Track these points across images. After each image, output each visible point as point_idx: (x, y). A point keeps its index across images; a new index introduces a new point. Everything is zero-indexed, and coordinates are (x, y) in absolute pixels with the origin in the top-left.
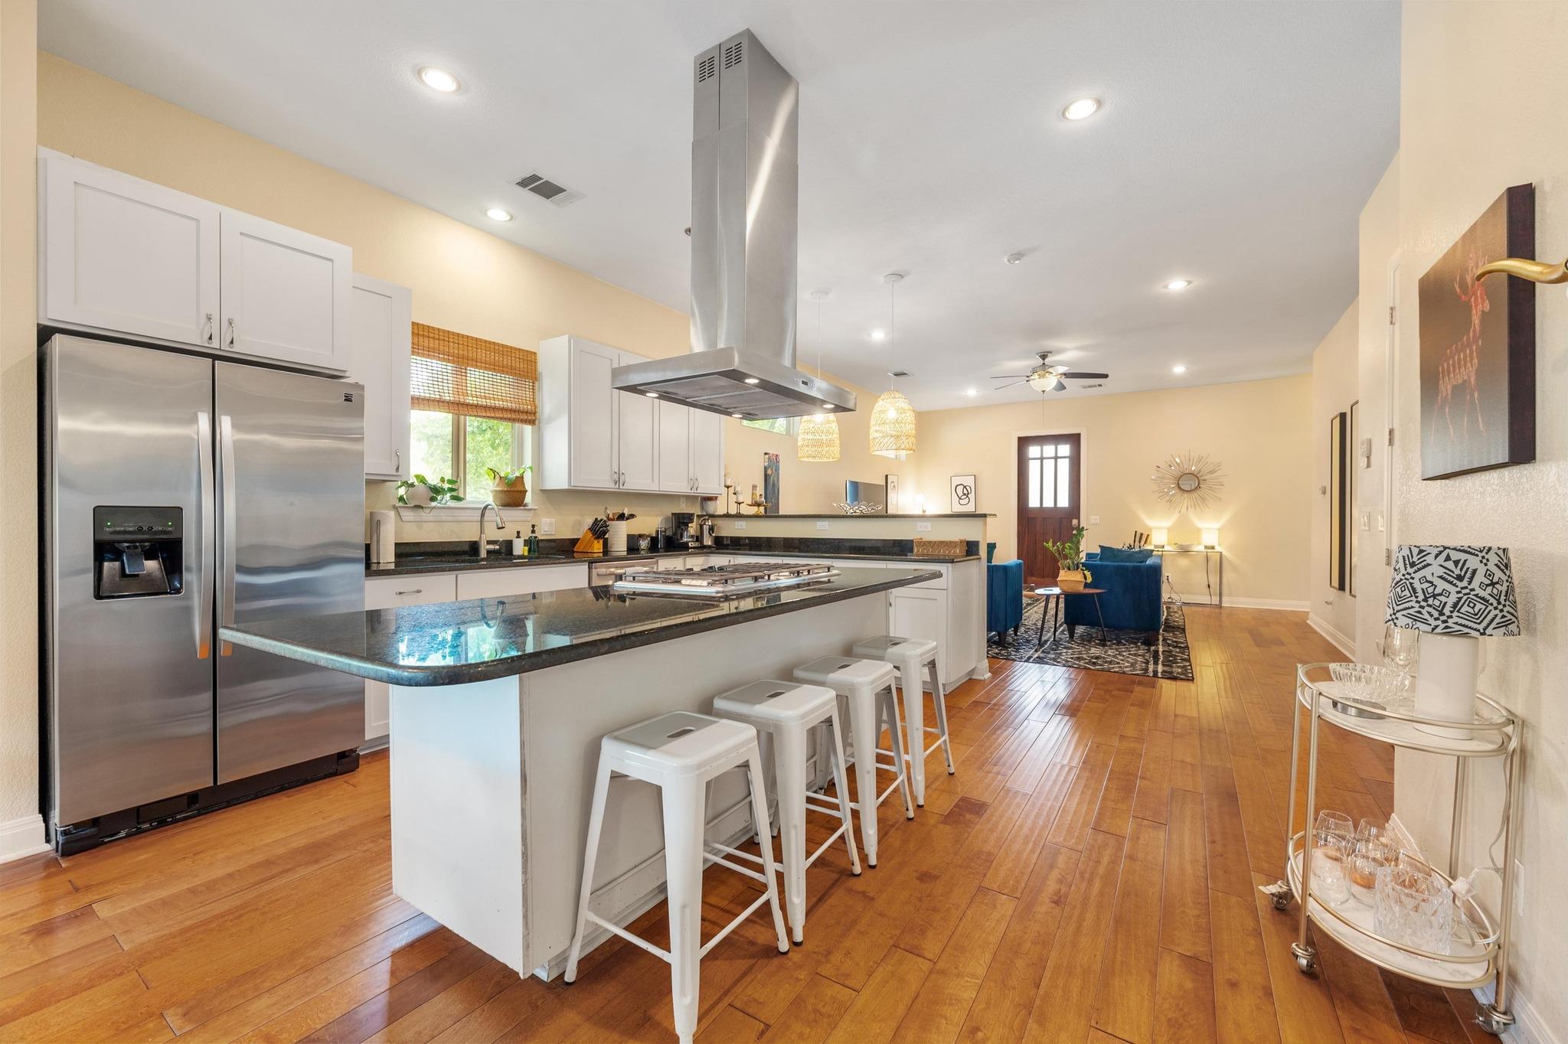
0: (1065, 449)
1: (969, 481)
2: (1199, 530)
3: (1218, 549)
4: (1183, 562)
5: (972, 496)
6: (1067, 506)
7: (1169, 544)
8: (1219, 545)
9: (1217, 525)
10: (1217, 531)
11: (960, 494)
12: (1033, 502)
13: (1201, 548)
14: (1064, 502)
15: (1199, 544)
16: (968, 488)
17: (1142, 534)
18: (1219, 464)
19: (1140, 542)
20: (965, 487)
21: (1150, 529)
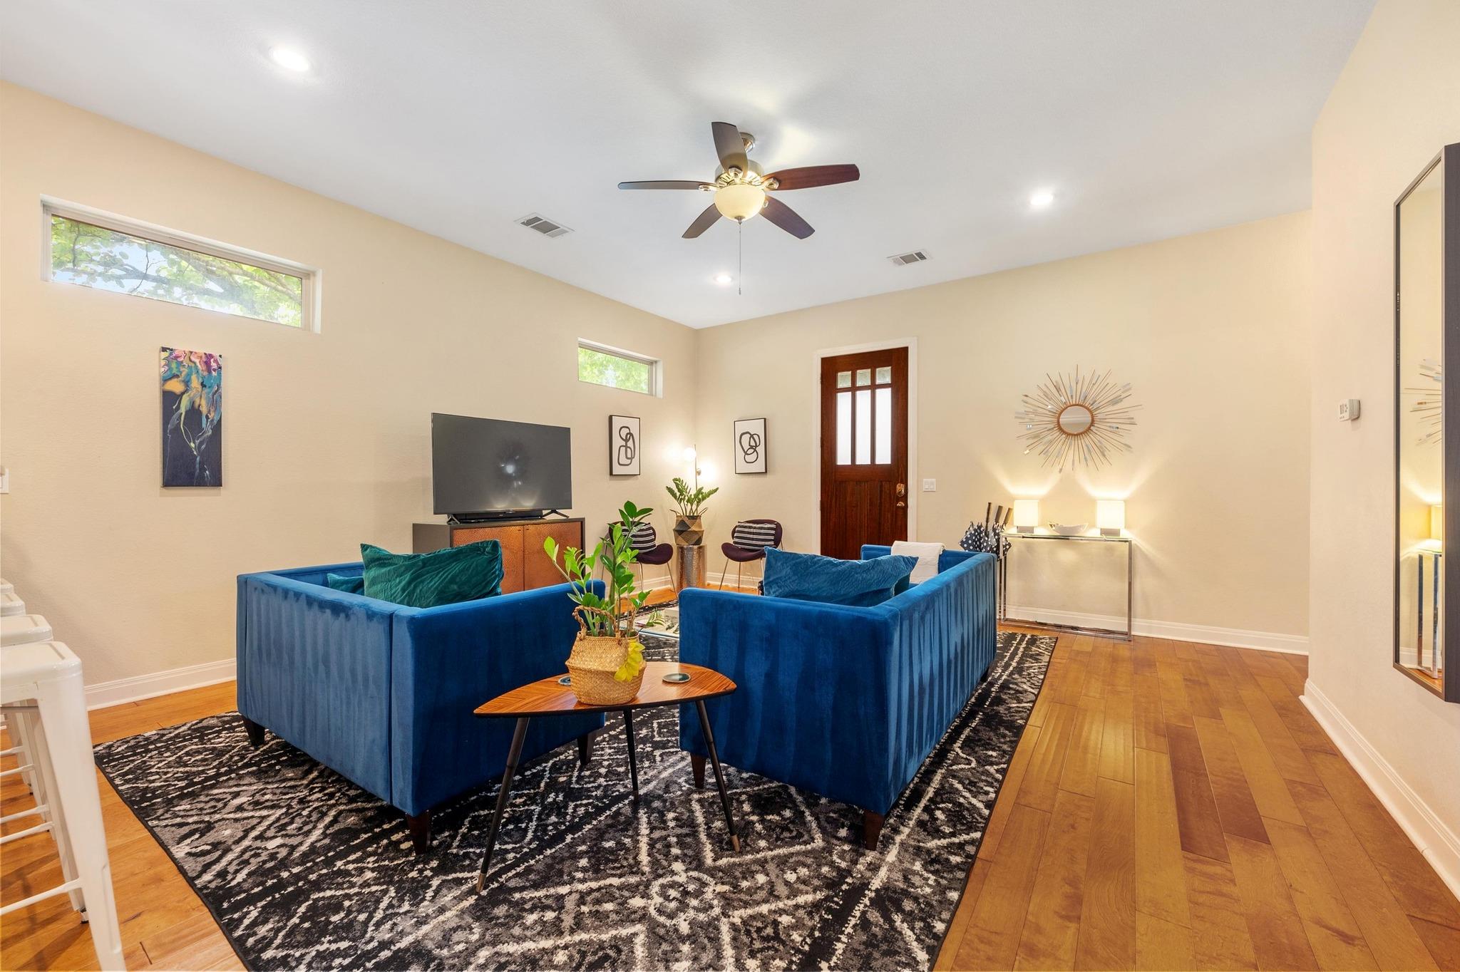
0: (884, 375)
1: (757, 427)
2: (1092, 502)
3: (1125, 534)
4: (1066, 555)
5: (761, 449)
6: (890, 463)
7: (1042, 525)
8: (1127, 527)
9: (1125, 493)
10: (1122, 505)
11: (746, 447)
12: (843, 458)
13: (1095, 533)
14: (884, 457)
15: (1093, 526)
16: (756, 437)
17: (1000, 508)
18: (1127, 388)
19: (997, 521)
20: (752, 436)
21: (1012, 499)
